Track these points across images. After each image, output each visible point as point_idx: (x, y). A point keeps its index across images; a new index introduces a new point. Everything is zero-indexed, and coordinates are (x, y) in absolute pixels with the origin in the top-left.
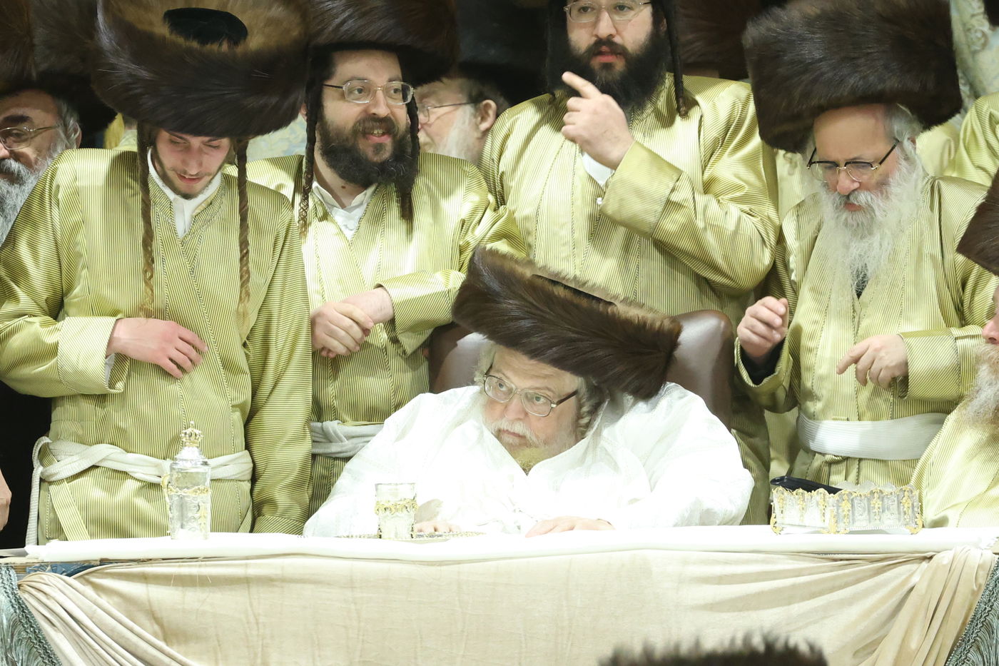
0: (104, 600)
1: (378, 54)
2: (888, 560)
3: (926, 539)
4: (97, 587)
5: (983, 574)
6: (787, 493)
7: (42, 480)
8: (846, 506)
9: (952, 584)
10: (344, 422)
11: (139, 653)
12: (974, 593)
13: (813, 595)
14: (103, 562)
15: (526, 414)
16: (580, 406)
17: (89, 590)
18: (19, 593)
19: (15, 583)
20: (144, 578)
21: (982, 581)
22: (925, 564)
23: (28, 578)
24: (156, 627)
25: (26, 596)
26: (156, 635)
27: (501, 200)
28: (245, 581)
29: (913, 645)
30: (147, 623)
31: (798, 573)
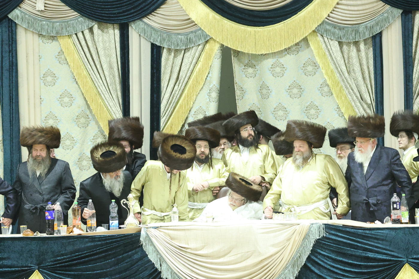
0: (161, 233)
1: (203, 141)
2: (292, 225)
3: (298, 221)
4: (159, 231)
5: (308, 227)
6: (275, 214)
7: (143, 214)
8: (285, 216)
9: (303, 229)
10: (198, 203)
11: (168, 242)
12: (306, 230)
13: (280, 231)
14: (161, 227)
15: (235, 202)
16: (245, 201)
17: (158, 231)
18: (147, 232)
19: (146, 230)
20: (168, 229)
21: (308, 228)
22: (298, 225)
23: (148, 229)
24: (170, 238)
25: (149, 233)
26: (169, 238)
27: (226, 166)
28: (184, 230)
29: (296, 239)
30: (168, 236)
31: (277, 227)
